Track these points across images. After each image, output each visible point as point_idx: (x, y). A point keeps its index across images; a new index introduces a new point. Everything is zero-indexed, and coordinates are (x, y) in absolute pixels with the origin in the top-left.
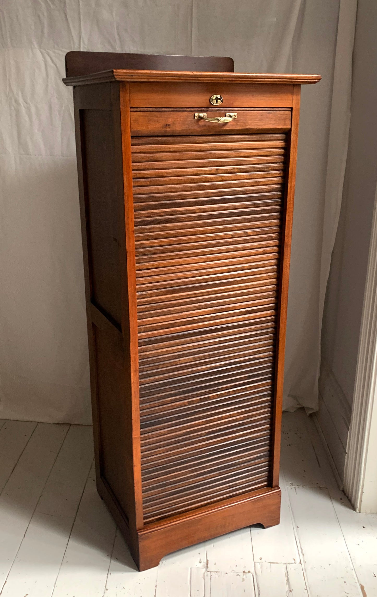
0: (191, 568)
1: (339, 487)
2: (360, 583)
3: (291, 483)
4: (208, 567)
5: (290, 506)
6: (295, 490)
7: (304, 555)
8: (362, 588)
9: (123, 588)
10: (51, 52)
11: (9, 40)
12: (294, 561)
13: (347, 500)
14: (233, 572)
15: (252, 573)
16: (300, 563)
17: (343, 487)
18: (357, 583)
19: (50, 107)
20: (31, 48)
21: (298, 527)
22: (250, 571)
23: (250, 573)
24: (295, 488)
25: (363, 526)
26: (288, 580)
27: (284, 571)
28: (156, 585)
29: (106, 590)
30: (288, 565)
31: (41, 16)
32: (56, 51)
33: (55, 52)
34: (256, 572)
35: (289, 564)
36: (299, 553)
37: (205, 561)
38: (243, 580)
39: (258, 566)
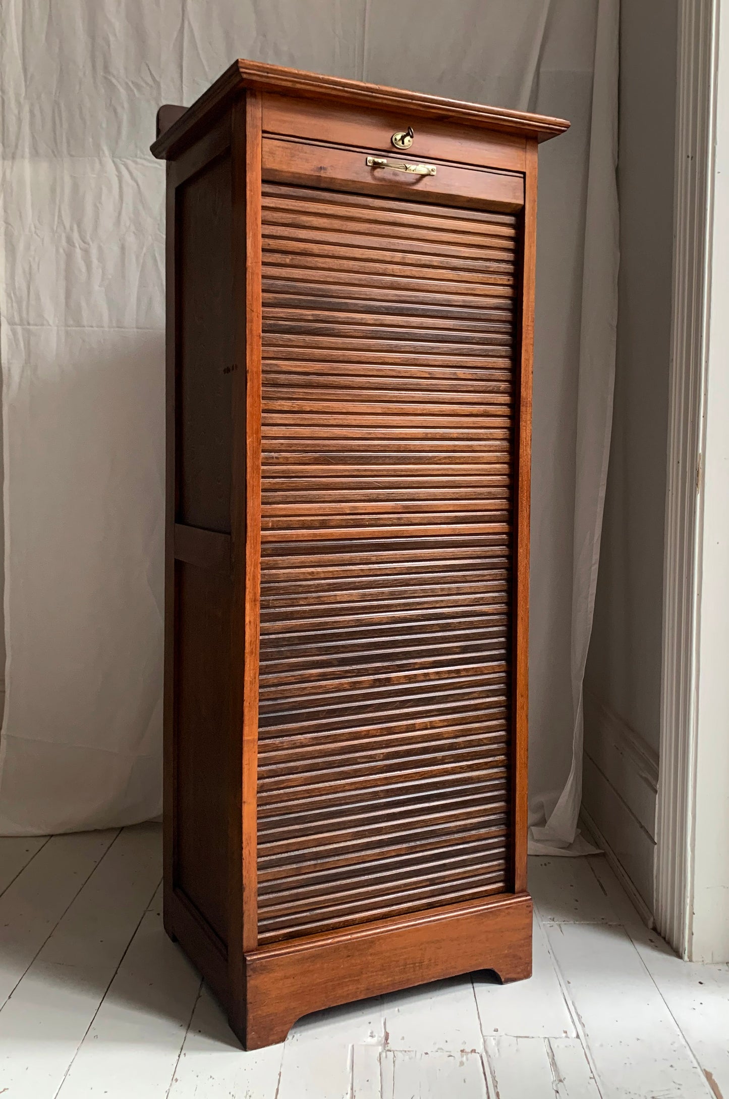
0: (353, 1046)
1: (645, 922)
2: (703, 1068)
3: (551, 919)
4: (388, 1043)
5: (550, 951)
6: (560, 927)
7: (584, 1026)
8: (708, 1075)
9: (211, 1077)
10: (130, 163)
11: (65, 145)
12: (564, 1035)
13: (664, 942)
14: (439, 1051)
15: (479, 1053)
16: (578, 1037)
17: (654, 919)
18: (696, 1068)
19: (123, 248)
20: (99, 156)
21: (569, 983)
22: (475, 1050)
23: (475, 1052)
24: (560, 926)
25: (700, 981)
26: (554, 1063)
27: (545, 1049)
28: (280, 1073)
29: (174, 1081)
30: (552, 1041)
31: (119, 110)
32: (139, 160)
33: (136, 163)
34: (487, 1052)
35: (555, 1038)
36: (573, 1022)
37: (383, 1034)
38: (462, 1064)
39: (492, 1043)
